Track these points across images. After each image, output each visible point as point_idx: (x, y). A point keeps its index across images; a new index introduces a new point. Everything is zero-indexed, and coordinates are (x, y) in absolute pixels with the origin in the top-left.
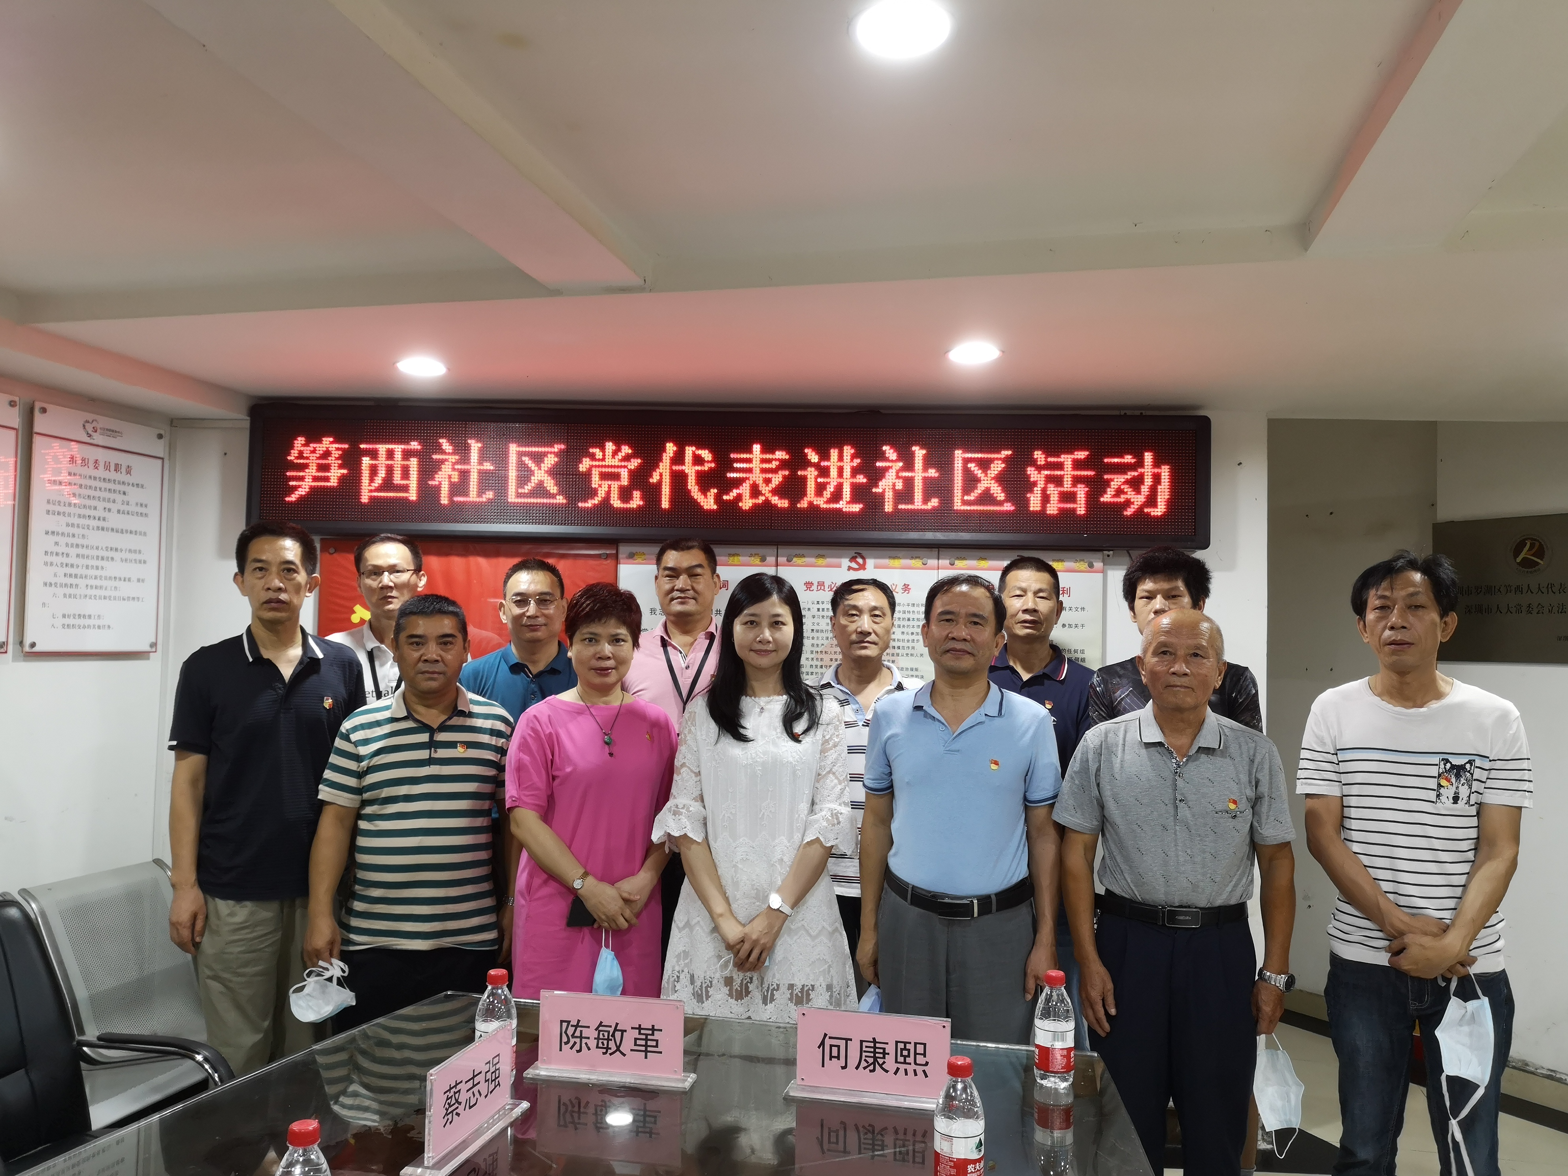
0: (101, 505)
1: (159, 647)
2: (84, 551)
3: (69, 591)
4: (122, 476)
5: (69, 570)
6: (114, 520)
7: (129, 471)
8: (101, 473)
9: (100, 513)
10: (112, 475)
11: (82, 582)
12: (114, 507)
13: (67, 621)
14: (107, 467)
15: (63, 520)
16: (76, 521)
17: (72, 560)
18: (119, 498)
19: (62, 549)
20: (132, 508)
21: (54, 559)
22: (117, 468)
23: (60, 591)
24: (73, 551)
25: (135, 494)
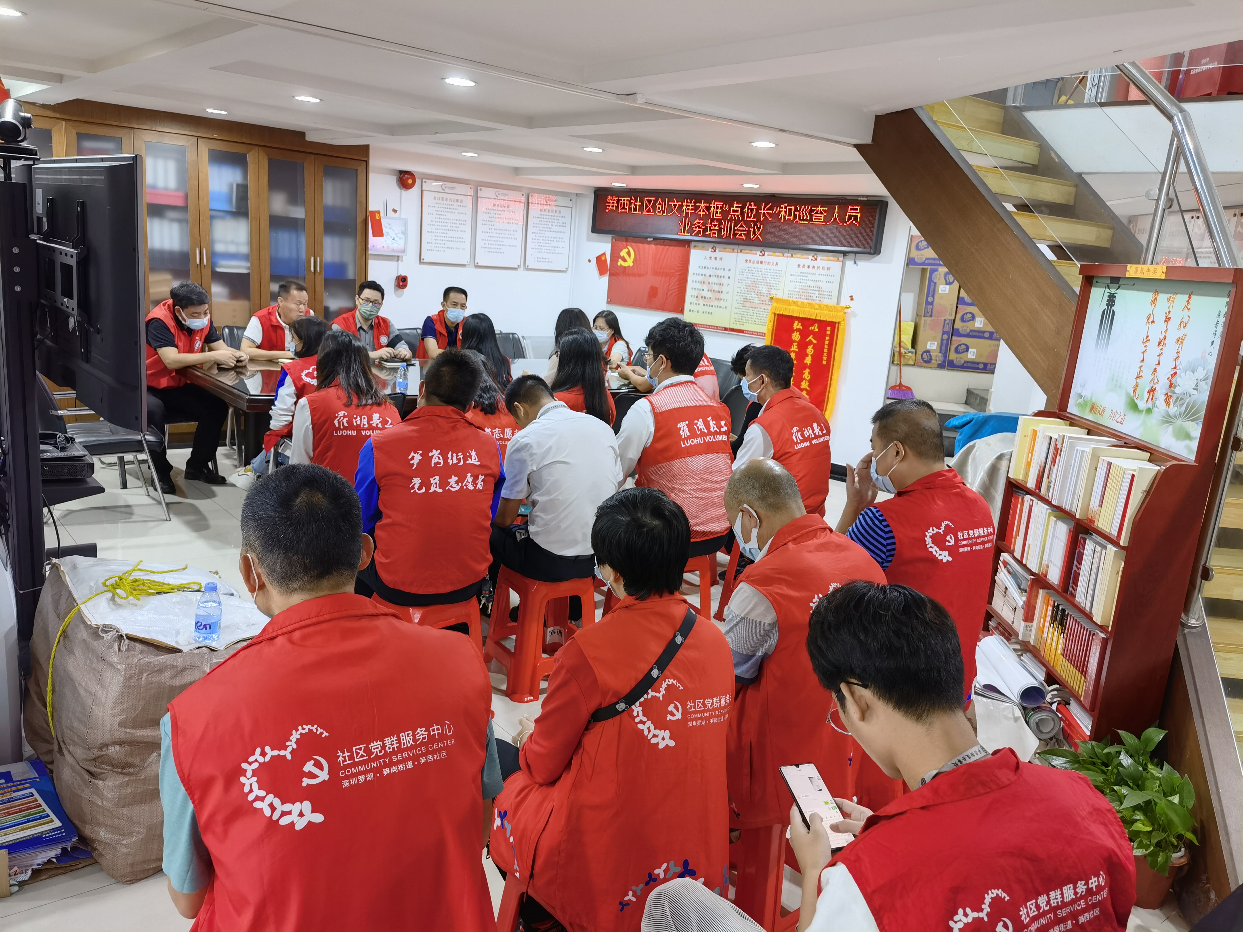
0: (550, 224)
1: (570, 269)
2: (545, 238)
3: (539, 250)
4: (557, 214)
5: (539, 245)
6: (555, 228)
7: (560, 212)
8: (550, 213)
9: (550, 226)
10: (554, 214)
11: (544, 248)
12: (554, 224)
13: (540, 259)
14: (552, 212)
15: (538, 229)
16: (542, 229)
17: (541, 241)
18: (556, 221)
19: (537, 238)
20: (561, 224)
21: (535, 241)
22: (556, 212)
23: (537, 251)
24: (541, 239)
25: (561, 220)
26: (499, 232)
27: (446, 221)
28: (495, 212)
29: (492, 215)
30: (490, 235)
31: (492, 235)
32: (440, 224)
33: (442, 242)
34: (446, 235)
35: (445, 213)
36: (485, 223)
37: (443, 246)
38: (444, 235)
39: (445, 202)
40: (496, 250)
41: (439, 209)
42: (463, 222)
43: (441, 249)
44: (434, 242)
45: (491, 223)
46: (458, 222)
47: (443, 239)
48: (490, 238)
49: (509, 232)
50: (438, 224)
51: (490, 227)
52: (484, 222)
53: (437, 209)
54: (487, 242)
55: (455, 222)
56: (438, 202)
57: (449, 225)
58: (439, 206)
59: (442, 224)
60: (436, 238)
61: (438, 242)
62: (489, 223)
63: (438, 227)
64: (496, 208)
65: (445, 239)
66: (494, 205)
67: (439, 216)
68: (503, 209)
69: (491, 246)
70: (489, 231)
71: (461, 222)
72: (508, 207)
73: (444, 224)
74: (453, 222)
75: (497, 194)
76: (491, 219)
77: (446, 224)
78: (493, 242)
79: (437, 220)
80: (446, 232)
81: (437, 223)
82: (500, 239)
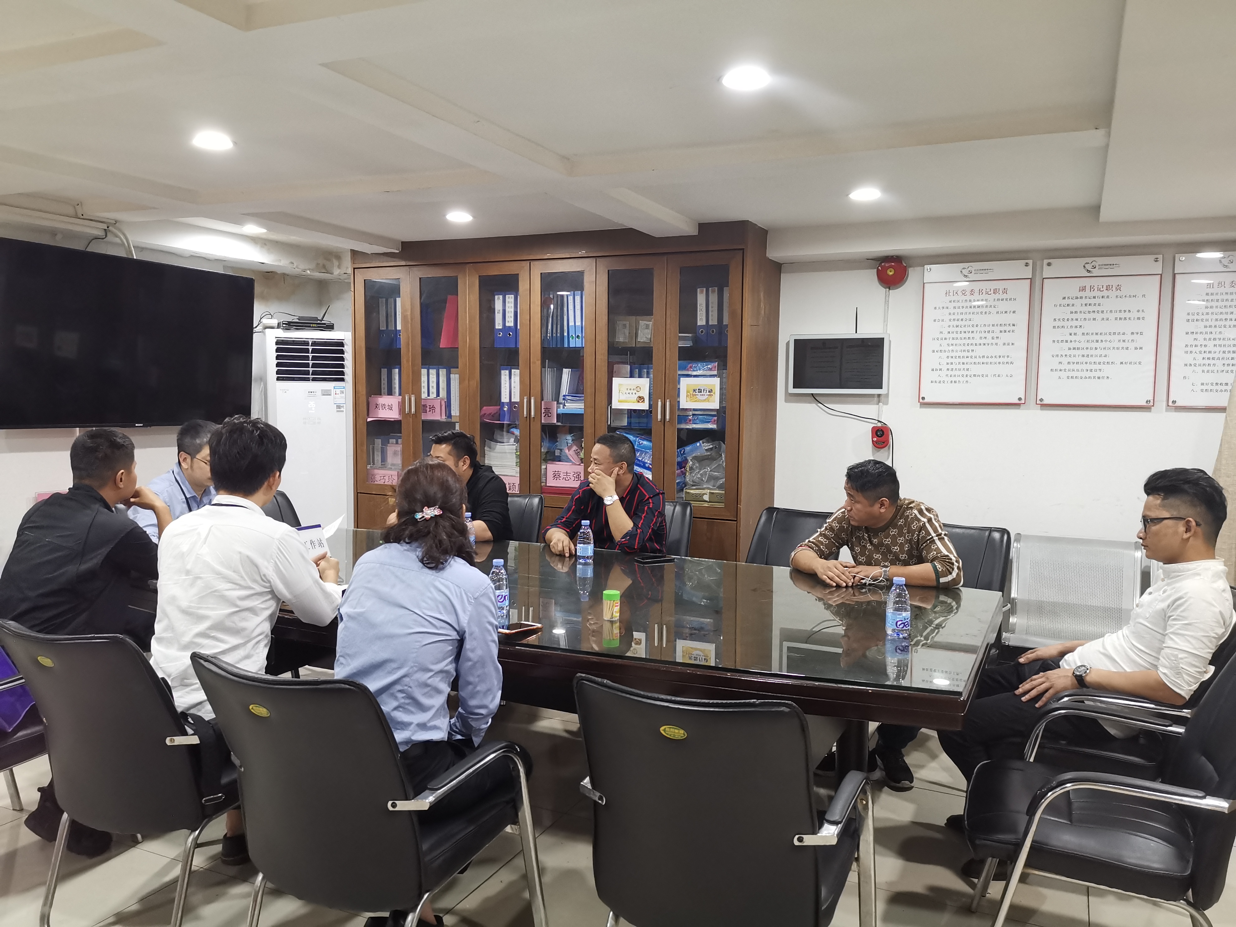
2: (1222, 342)
3: (1206, 368)
5: (1207, 355)
11: (1219, 363)
13: (1204, 387)
15: (1204, 323)
16: (1213, 323)
17: (1210, 348)
19: (1200, 342)
21: (1194, 349)
23: (1199, 369)
24: (1211, 343)
26: (1095, 337)
27: (971, 329)
28: (1084, 301)
29: (1078, 308)
30: (1072, 345)
31: (1077, 345)
32: (959, 336)
33: (962, 366)
34: (969, 354)
35: (968, 317)
36: (1061, 324)
37: (965, 373)
38: (966, 354)
39: (968, 297)
40: (1089, 374)
41: (956, 311)
42: (1007, 328)
43: (961, 379)
44: (944, 367)
45: (1075, 323)
46: (997, 329)
47: (965, 360)
48: (1073, 352)
49: (1122, 337)
50: (955, 335)
51: (1073, 331)
52: (1057, 324)
53: (952, 311)
54: (1065, 360)
55: (991, 328)
56: (956, 298)
57: (977, 336)
58: (956, 304)
59: (963, 335)
60: (950, 360)
61: (954, 366)
62: (1070, 323)
63: (954, 342)
64: (1087, 293)
65: (969, 360)
66: (1083, 289)
67: (956, 323)
68: (1105, 293)
69: (1076, 367)
70: (1069, 338)
71: (1003, 329)
72: (1118, 288)
73: (967, 335)
74: (987, 329)
75: (1089, 267)
76: (1074, 316)
77: (971, 335)
78: (1080, 359)
79: (951, 330)
80: (970, 348)
81: (951, 335)
82: (1098, 352)
